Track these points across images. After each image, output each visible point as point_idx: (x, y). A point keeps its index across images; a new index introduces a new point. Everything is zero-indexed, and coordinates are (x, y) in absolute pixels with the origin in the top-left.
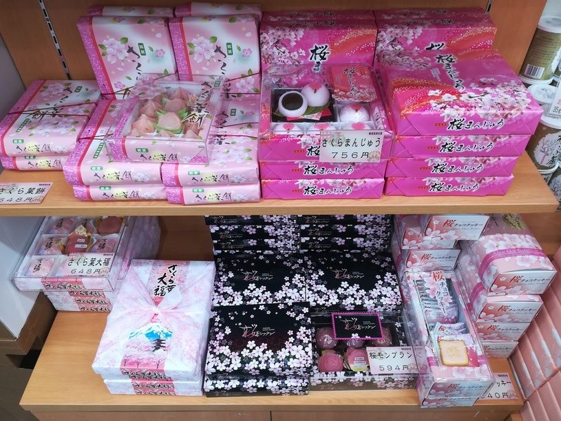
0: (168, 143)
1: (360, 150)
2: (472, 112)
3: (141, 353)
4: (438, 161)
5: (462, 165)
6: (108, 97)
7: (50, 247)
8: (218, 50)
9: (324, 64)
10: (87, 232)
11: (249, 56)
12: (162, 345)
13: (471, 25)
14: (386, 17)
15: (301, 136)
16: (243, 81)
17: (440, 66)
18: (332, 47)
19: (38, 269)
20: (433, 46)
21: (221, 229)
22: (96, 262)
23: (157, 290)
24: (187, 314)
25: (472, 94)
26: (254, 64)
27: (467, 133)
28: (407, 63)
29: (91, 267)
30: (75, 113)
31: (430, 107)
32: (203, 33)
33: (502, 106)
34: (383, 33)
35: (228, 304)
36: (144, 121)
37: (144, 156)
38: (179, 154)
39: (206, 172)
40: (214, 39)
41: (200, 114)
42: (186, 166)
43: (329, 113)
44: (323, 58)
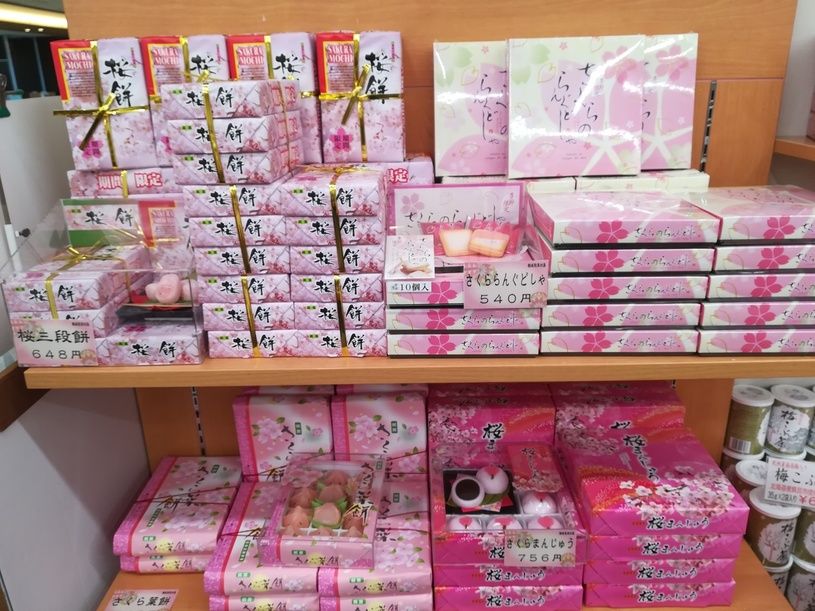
0: (329, 544)
1: (551, 552)
2: (671, 510)
4: (643, 564)
6: (249, 479)
8: (382, 428)
9: (498, 443)
11: (415, 435)
13: (656, 404)
14: (563, 393)
15: (483, 534)
16: (407, 459)
17: (628, 450)
18: (507, 426)
20: (618, 425)
25: (669, 487)
26: (420, 442)
27: (670, 532)
28: (593, 447)
30: (213, 500)
31: (624, 503)
33: (703, 503)
34: (561, 412)
36: (298, 514)
37: (300, 559)
38: (340, 556)
39: (372, 578)
40: (378, 418)
41: (364, 505)
42: (347, 571)
43: (511, 504)
44: (497, 436)
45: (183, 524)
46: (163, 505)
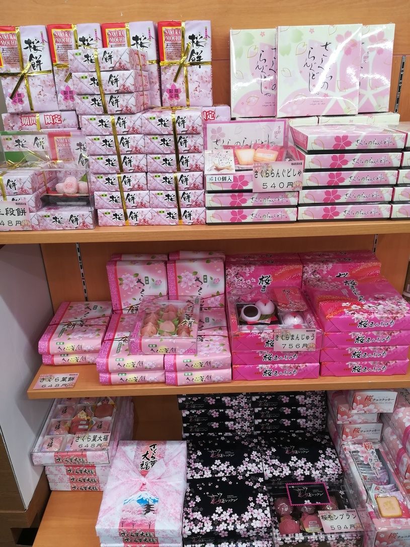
0: (170, 340)
1: (301, 342)
2: (372, 316)
3: (135, 516)
4: (355, 349)
5: (372, 352)
6: (117, 312)
7: (58, 428)
8: (198, 279)
9: (268, 287)
10: (87, 416)
11: (218, 283)
12: (151, 509)
13: (365, 262)
14: (307, 258)
15: (261, 333)
16: (213, 299)
17: (347, 288)
18: (273, 276)
19: (51, 446)
20: (340, 275)
21: (191, 413)
22: (97, 439)
23: (142, 465)
24: (169, 483)
25: (371, 305)
26: (221, 288)
27: (372, 330)
28: (325, 286)
29: (94, 442)
30: (96, 324)
31: (344, 313)
32: (189, 270)
33: (391, 312)
34: (306, 267)
35: (199, 477)
36: (150, 327)
37: (153, 350)
38: (177, 347)
39: (196, 360)
40: (196, 273)
41: (190, 321)
42: (181, 356)
43: (276, 319)
44: (267, 283)
45: (80, 335)
46: (66, 326)
